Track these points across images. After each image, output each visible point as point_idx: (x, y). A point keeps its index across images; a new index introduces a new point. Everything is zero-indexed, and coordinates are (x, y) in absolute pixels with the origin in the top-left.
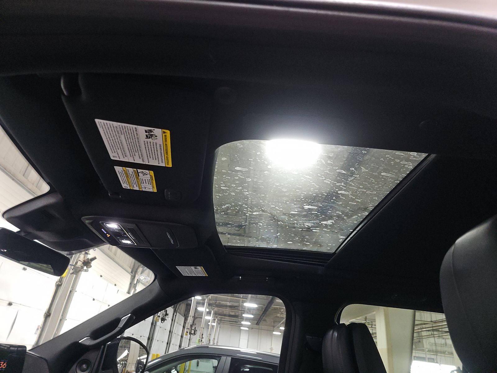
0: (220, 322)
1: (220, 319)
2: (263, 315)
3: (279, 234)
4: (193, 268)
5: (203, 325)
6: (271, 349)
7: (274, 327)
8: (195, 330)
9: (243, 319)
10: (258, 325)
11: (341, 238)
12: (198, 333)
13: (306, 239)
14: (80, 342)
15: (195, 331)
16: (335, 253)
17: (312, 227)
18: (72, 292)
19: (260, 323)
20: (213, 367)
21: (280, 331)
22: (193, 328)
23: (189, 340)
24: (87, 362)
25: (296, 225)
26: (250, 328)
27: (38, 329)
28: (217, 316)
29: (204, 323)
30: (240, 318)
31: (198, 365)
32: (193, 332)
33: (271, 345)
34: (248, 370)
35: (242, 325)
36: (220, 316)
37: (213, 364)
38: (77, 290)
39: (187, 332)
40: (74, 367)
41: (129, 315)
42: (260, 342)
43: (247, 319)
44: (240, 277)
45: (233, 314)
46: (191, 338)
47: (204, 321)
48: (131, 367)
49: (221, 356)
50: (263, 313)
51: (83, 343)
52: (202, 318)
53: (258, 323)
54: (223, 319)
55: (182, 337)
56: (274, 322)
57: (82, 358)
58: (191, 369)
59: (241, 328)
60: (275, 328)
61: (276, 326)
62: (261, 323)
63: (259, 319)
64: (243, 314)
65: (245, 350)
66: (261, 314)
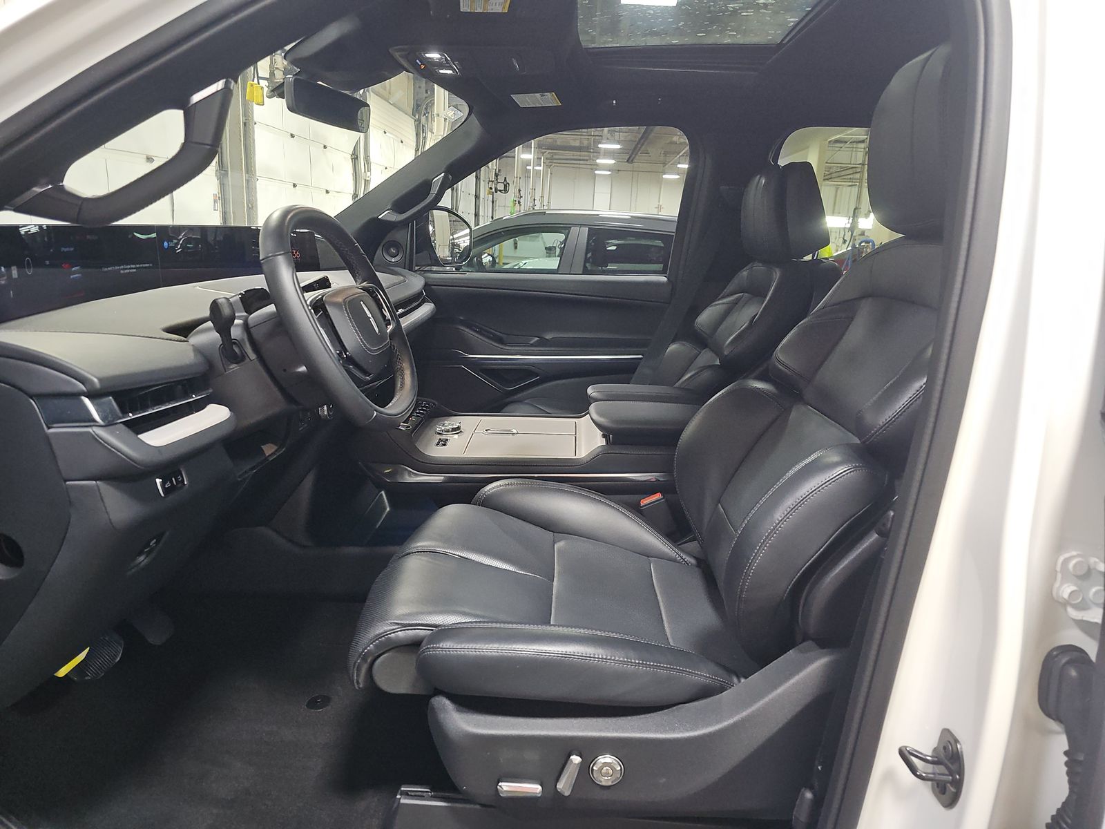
0: (550, 162)
1: (549, 156)
2: (642, 141)
3: (682, 23)
4: (538, 95)
5: (518, 171)
6: (659, 208)
7: (665, 164)
8: (505, 183)
9: (599, 153)
10: (632, 162)
11: (792, 21)
12: (511, 189)
13: (730, 26)
14: (380, 217)
15: (505, 186)
16: (780, 45)
17: (740, 8)
18: (247, 125)
19: (634, 158)
20: (546, 248)
21: (678, 172)
22: (501, 179)
23: (493, 202)
24: (396, 245)
25: (712, 8)
26: (616, 171)
27: (215, 201)
28: (544, 151)
29: (520, 166)
30: (592, 150)
31: (516, 248)
32: (501, 187)
33: (659, 202)
34: (614, 248)
35: (598, 167)
36: (550, 151)
37: (544, 243)
38: (256, 119)
39: (491, 188)
40: (379, 251)
41: (443, 174)
42: (637, 197)
43: (609, 154)
44: (614, 102)
45: (577, 144)
46: (495, 199)
47: (520, 162)
48: (444, 251)
49: (571, 227)
50: (642, 138)
51: (384, 218)
52: (514, 157)
53: (630, 160)
54: (555, 157)
55: (477, 197)
56: (665, 154)
57: (387, 239)
58: (504, 254)
59: (596, 172)
60: (667, 166)
61: (669, 162)
62: (637, 157)
63: (635, 149)
64: (600, 143)
65: (607, 213)
66: (637, 140)
